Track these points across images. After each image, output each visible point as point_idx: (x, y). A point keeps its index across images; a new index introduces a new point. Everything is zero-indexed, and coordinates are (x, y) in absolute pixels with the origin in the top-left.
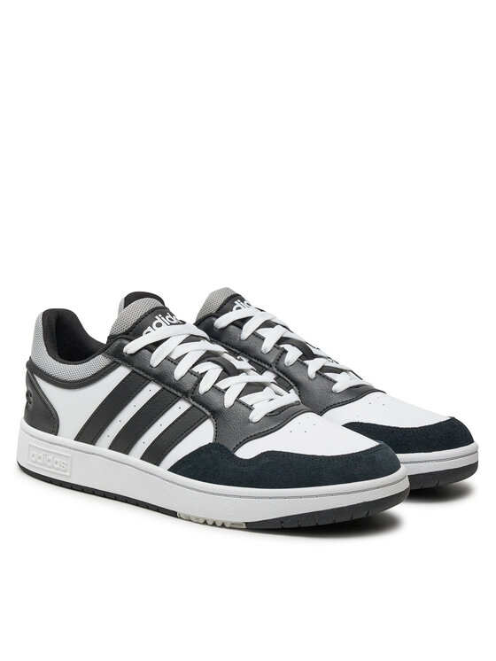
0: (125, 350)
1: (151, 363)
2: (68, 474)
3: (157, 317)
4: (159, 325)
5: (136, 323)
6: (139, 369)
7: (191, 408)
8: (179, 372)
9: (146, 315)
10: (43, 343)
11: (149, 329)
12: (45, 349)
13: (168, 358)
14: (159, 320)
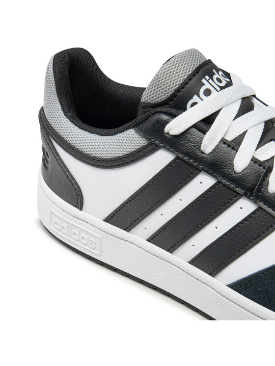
0: (166, 129)
1: (203, 148)
2: (98, 253)
3: (204, 81)
4: (208, 93)
5: (178, 90)
6: (186, 154)
7: (257, 210)
8: (241, 162)
9: (190, 78)
10: (56, 99)
11: (195, 98)
12: (60, 107)
13: (224, 141)
14: (207, 86)
